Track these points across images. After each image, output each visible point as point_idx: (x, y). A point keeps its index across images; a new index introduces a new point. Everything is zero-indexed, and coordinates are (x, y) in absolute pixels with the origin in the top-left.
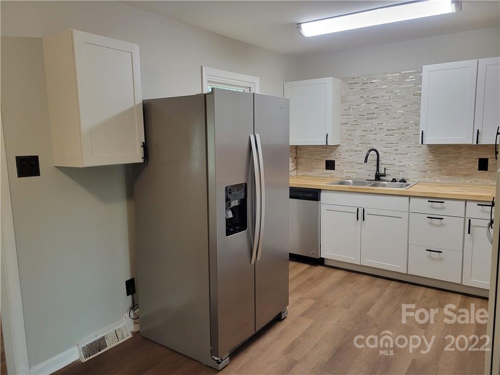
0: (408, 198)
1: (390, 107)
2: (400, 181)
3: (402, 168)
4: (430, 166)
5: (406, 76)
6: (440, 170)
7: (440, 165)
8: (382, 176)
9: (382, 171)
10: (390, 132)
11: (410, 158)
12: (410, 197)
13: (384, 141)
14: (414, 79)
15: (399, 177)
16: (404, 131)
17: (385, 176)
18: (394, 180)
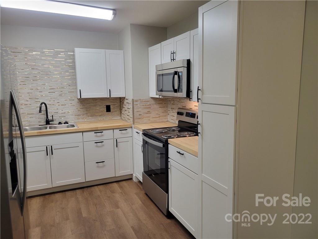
0: (82, 133)
1: (50, 73)
2: (64, 123)
3: (64, 115)
4: (81, 112)
5: (58, 53)
6: (87, 114)
7: (87, 111)
8: (51, 121)
9: (50, 118)
10: (52, 90)
11: (68, 107)
12: (83, 132)
13: (48, 96)
14: (65, 56)
15: (63, 121)
16: (62, 90)
17: (53, 121)
18: (60, 123)
